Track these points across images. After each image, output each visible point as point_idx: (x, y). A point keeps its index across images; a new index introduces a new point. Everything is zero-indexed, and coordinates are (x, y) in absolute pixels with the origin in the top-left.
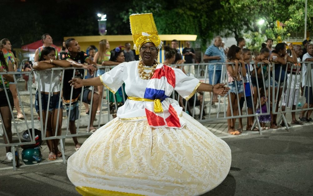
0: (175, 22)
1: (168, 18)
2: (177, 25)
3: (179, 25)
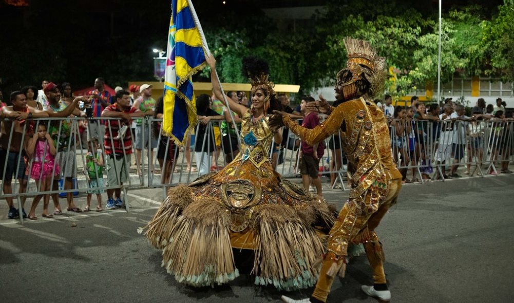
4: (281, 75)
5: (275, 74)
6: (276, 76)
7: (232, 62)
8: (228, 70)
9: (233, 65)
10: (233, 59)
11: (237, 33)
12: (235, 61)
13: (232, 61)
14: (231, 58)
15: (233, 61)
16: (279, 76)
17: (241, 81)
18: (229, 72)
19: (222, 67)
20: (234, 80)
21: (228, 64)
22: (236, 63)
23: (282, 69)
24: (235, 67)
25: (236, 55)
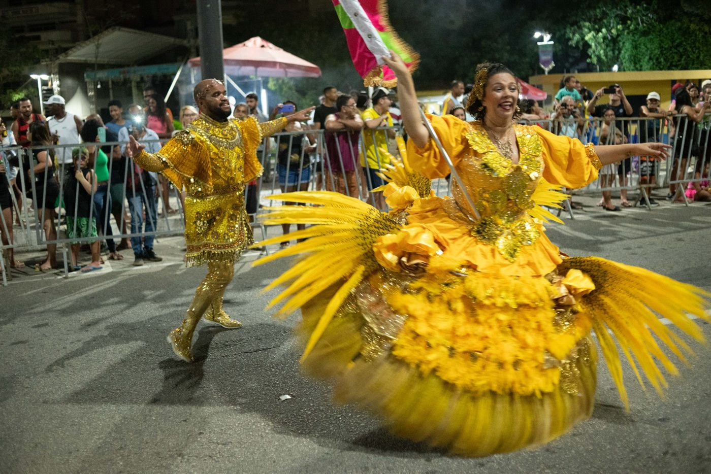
0: (678, 45)
1: (662, 38)
2: (681, 50)
3: (685, 50)
4: (705, 56)
5: (695, 56)
6: (698, 57)
7: (634, 43)
8: (628, 53)
9: (635, 47)
10: (636, 39)
11: (645, 5)
12: (638, 41)
13: (633, 41)
14: (633, 38)
15: (635, 41)
16: (701, 58)
17: (649, 67)
18: (630, 56)
19: (620, 50)
20: (638, 66)
21: (628, 45)
22: (640, 44)
23: (705, 48)
24: (639, 49)
25: (639, 34)
